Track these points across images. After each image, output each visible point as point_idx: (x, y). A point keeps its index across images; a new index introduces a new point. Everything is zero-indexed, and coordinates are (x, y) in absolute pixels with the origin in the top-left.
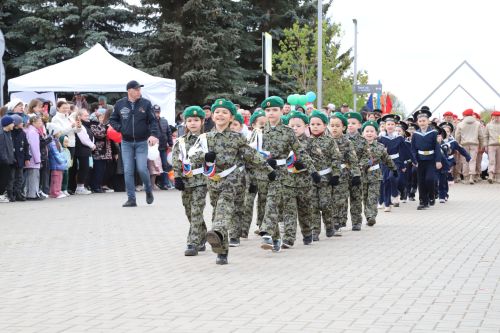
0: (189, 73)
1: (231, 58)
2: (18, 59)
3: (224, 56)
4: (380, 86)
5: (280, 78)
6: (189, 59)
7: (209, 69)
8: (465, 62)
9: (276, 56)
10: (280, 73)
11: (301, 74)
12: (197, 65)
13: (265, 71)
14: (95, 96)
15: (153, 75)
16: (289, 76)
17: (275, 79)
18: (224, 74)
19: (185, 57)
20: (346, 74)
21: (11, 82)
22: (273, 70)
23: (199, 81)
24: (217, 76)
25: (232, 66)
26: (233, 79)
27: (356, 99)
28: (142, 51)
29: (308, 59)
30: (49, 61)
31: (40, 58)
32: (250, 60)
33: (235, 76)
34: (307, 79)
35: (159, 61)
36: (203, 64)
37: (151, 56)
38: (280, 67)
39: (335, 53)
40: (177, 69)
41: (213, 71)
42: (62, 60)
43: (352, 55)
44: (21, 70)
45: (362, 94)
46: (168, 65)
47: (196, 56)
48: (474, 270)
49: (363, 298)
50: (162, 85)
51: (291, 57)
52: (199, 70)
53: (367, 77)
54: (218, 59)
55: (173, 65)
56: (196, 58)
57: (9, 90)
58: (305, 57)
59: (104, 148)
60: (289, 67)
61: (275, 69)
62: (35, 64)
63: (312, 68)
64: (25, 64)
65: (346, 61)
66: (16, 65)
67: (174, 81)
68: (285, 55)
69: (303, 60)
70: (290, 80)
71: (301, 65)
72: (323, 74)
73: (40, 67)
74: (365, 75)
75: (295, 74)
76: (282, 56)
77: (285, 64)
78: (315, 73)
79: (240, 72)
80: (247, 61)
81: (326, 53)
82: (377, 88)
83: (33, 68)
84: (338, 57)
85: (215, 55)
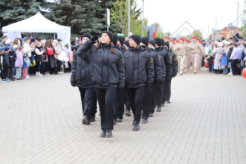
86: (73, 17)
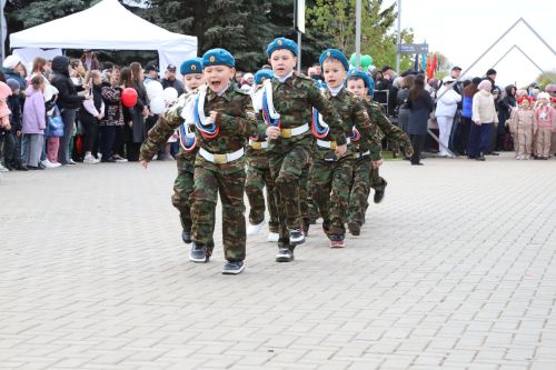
0: (214, 30)
1: (260, 13)
2: (23, 11)
3: (253, 11)
4: (425, 45)
5: (315, 36)
6: (214, 13)
7: (236, 25)
8: (521, 19)
9: (310, 11)
10: (315, 29)
11: (338, 31)
12: (222, 20)
13: (297, 28)
14: (109, 54)
15: (172, 31)
16: (326, 34)
17: (309, 36)
18: (252, 31)
19: (209, 12)
20: (390, 32)
21: (13, 36)
22: (306, 26)
23: (224, 38)
24: (245, 33)
25: (261, 22)
26: (262, 36)
27: (399, 60)
28: (161, 4)
29: (347, 14)
30: (57, 13)
31: (46, 10)
32: (281, 15)
33: (264, 34)
34: (345, 37)
35: (179, 14)
36: (229, 20)
37: (171, 9)
38: (315, 24)
39: (377, 8)
40: (200, 25)
41: (240, 27)
42: (71, 13)
43: (396, 10)
44: (26, 23)
45: (406, 54)
46: (190, 20)
47: (221, 10)
48: (521, 253)
49: (397, 284)
50: (182, 42)
51: (327, 12)
52: (224, 26)
53: (412, 36)
54: (246, 14)
55: (196, 20)
56: (221, 12)
57: (11, 46)
58: (343, 12)
59: (118, 112)
60: (325, 24)
61: (308, 26)
62: (41, 17)
63: (351, 24)
64: (30, 16)
65: (389, 17)
66: (20, 17)
67: (196, 38)
68: (321, 9)
69: (341, 16)
70: (326, 38)
71: (338, 22)
72: (363, 31)
73: (47, 20)
74: (410, 33)
75: (332, 31)
76: (318, 11)
77: (320, 20)
78: (354, 31)
79: (269, 28)
80: (278, 17)
81: (367, 8)
82: (422, 48)
83: (39, 20)
84: (380, 12)
85: (243, 10)
86: (211, 21)
